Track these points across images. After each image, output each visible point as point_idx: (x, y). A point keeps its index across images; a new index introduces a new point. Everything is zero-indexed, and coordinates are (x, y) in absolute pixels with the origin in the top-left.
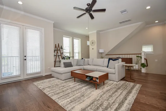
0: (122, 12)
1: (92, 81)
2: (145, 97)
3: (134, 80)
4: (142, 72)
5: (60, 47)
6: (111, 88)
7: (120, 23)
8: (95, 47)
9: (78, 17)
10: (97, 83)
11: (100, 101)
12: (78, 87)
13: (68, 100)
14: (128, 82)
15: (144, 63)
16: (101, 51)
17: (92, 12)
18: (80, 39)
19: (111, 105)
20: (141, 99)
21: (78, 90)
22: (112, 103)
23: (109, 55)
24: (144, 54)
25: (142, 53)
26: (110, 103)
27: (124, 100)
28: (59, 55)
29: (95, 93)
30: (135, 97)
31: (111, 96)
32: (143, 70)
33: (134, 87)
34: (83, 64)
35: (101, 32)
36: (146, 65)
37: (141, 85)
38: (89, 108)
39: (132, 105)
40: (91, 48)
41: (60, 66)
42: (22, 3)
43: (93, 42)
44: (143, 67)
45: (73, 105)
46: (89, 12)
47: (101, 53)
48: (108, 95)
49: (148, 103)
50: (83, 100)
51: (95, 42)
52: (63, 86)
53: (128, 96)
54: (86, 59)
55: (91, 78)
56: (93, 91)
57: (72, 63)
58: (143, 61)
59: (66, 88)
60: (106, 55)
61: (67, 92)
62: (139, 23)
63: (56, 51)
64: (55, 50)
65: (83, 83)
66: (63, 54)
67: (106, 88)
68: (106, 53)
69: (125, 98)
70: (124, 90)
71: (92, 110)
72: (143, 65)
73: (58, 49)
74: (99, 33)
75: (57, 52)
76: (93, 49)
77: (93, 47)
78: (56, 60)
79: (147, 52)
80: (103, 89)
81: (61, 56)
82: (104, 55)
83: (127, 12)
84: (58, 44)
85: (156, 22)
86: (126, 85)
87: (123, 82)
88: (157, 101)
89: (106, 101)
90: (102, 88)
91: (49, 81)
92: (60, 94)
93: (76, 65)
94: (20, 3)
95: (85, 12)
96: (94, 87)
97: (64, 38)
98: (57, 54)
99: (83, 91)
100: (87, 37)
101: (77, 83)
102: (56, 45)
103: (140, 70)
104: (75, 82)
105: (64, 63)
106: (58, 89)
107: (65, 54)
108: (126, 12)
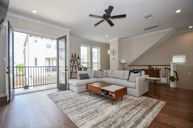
0: (146, 17)
1: (108, 96)
2: (168, 117)
3: (159, 96)
4: (170, 87)
5: (77, 57)
6: (129, 104)
7: (146, 29)
8: (116, 56)
9: (96, 25)
10: (113, 98)
11: (114, 118)
12: (93, 101)
13: (80, 115)
14: (150, 99)
15: (173, 77)
16: (123, 61)
17: (110, 19)
18: (100, 48)
19: (126, 123)
20: (161, 119)
21: (92, 104)
22: (127, 122)
23: (132, 66)
24: (174, 66)
25: (171, 65)
26: (125, 121)
27: (142, 118)
28: (75, 66)
29: (110, 109)
30: (156, 116)
31: (127, 113)
32: (172, 85)
33: (157, 104)
34: (101, 76)
35: (123, 40)
36: (176, 79)
37: (166, 102)
38: (101, 124)
39: (150, 124)
40: (111, 57)
41: (76, 78)
42: (37, 12)
43: (114, 51)
44: (173, 81)
45: (84, 120)
46: (106, 18)
47: (123, 64)
48: (124, 112)
49: (169, 124)
50: (95, 116)
51: (116, 51)
52: (77, 100)
53: (147, 114)
54: (105, 71)
55: (107, 92)
56: (108, 107)
57: (89, 75)
58: (172, 74)
59: (79, 102)
60: (129, 66)
61: (80, 106)
62: (169, 29)
63: (72, 62)
64: (72, 60)
65: (99, 97)
66: (80, 64)
67: (124, 104)
68: (129, 63)
69: (143, 117)
70: (144, 107)
71: (103, 127)
72: (172, 79)
73: (75, 59)
74: (121, 42)
75: (74, 63)
76: (114, 59)
77: (114, 57)
78: (72, 71)
79: (177, 63)
80: (120, 105)
81: (78, 67)
82: (126, 66)
83: (153, 17)
84: (75, 54)
85: (190, 27)
86: (148, 102)
87: (144, 98)
88: (180, 121)
89: (121, 118)
90: (118, 104)
91: (63, 94)
92: (73, 108)
93: (93, 77)
94: (34, 12)
95: (103, 19)
96: (111, 103)
97: (82, 47)
98: (73, 65)
99: (97, 106)
100: (107, 46)
101: (93, 97)
102: (72, 54)
103: (169, 84)
104: (90, 95)
105: (80, 75)
106: (71, 103)
107: (82, 64)
108: (151, 17)
